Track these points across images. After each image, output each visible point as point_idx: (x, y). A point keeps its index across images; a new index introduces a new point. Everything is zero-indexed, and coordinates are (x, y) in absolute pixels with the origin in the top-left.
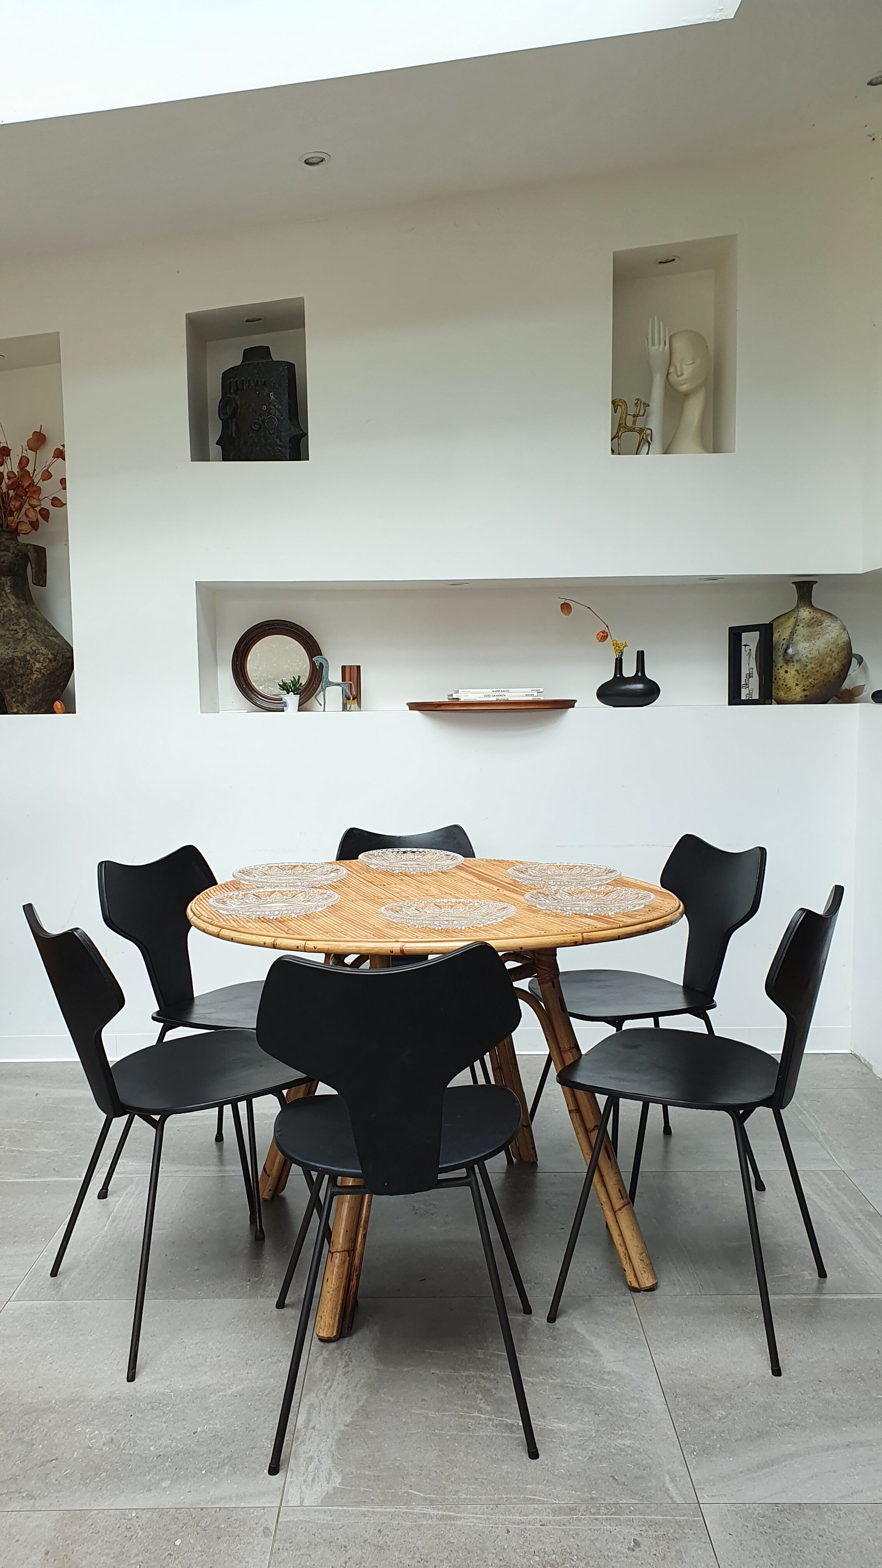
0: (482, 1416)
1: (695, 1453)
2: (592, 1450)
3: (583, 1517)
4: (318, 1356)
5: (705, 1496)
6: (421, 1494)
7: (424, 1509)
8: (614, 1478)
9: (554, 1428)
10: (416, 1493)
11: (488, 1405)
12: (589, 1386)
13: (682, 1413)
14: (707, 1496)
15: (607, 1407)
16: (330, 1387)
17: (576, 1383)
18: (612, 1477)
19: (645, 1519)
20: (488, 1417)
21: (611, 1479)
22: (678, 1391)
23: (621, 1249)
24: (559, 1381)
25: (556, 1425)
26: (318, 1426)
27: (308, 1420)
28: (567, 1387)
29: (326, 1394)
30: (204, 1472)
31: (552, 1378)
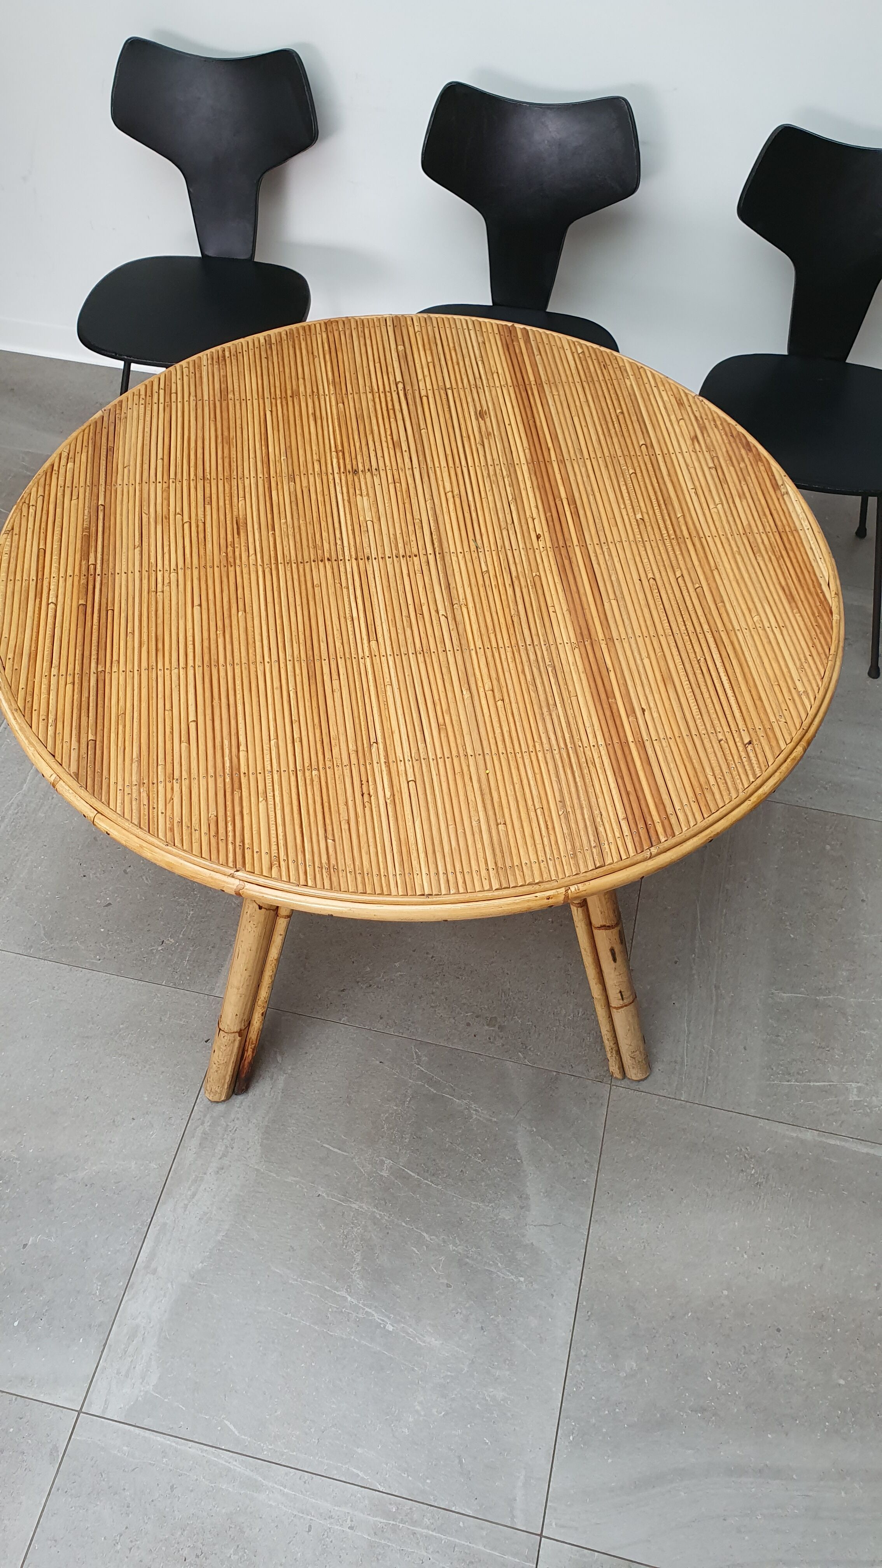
0: (349, 1298)
1: (571, 1438)
2: (453, 1400)
3: (401, 1525)
4: (197, 1127)
5: (554, 1524)
6: (236, 1432)
7: (231, 1460)
8: (460, 1462)
9: (423, 1344)
10: (232, 1427)
11: (362, 1278)
12: (492, 1269)
13: (584, 1353)
14: (556, 1524)
15: (500, 1318)
16: (194, 1195)
17: (479, 1258)
18: (459, 1457)
19: (469, 1547)
20: (355, 1302)
21: (457, 1461)
22: (595, 1307)
23: (608, 1044)
24: (460, 1249)
25: (427, 1339)
26: (160, 1269)
27: (152, 1255)
28: (466, 1264)
29: (186, 1206)
30: (16, 1324)
31: (455, 1245)
